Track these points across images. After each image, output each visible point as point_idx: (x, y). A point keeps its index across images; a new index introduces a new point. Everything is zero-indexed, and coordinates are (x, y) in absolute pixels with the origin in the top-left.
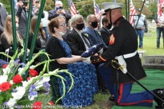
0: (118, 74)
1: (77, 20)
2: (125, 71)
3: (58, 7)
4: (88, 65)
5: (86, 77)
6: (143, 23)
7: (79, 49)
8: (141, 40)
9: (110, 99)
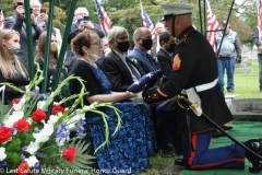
0: (188, 117)
1: (118, 36)
2: (199, 111)
3: (81, 17)
4: (140, 106)
5: (136, 125)
6: (232, 47)
7: (123, 83)
8: (230, 77)
9: (177, 163)
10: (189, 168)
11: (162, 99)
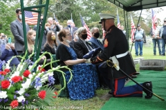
0: (112, 71)
1: (82, 31)
2: (118, 68)
6: (142, 36)
9: (109, 93)
10: (114, 96)
11: (100, 62)
